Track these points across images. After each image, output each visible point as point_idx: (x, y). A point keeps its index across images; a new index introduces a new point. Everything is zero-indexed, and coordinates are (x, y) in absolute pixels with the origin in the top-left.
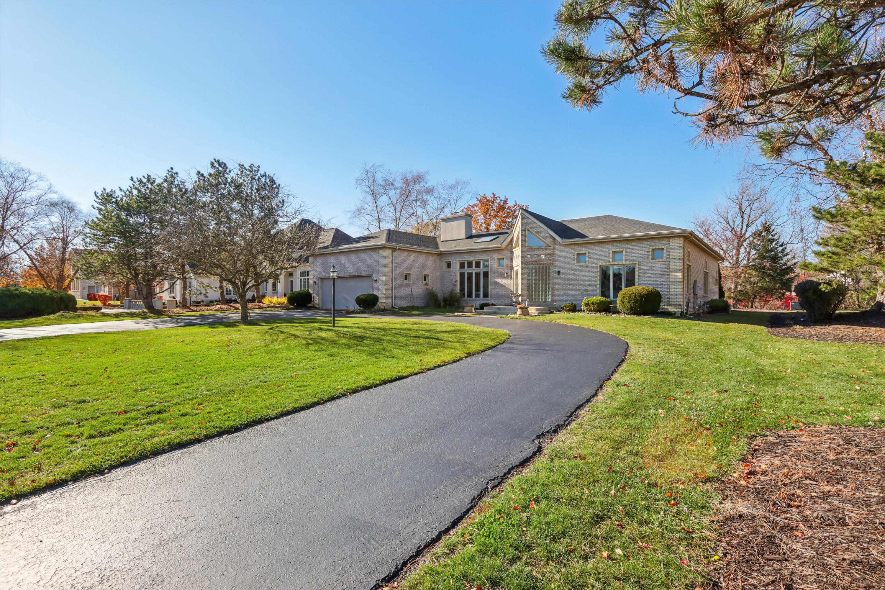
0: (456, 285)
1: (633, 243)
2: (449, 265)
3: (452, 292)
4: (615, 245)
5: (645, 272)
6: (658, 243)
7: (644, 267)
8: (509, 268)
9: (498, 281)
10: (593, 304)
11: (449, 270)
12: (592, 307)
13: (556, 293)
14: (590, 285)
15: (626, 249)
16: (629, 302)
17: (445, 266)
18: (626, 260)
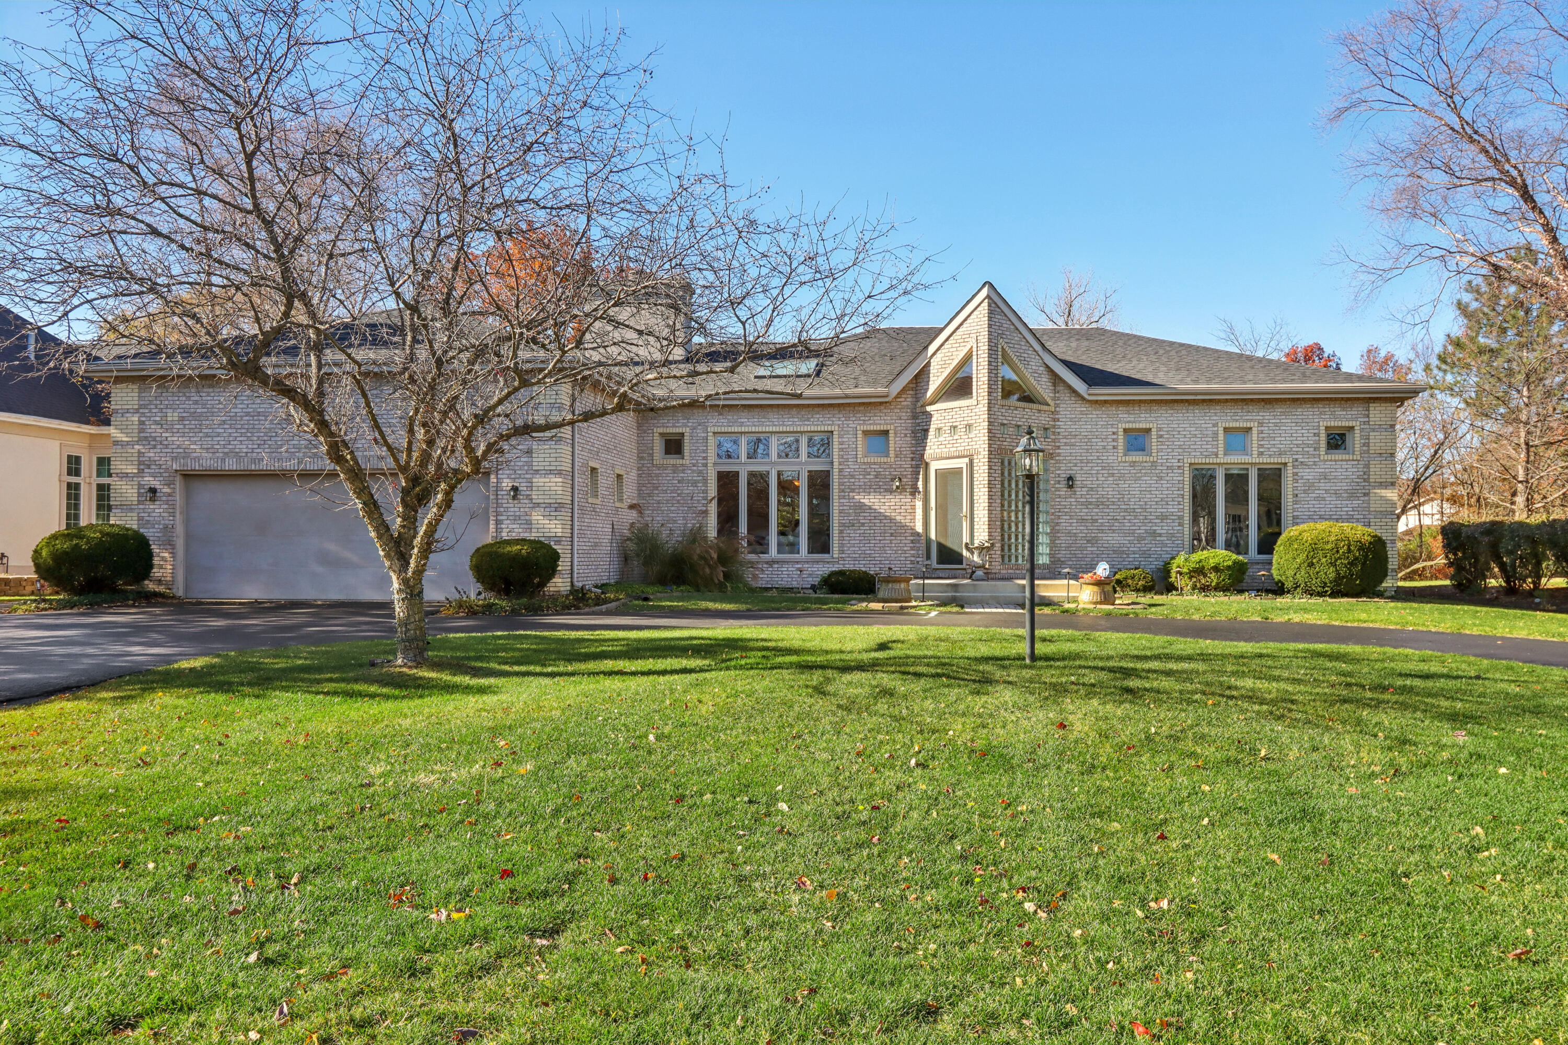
0: (706, 512)
1: (1279, 410)
2: (674, 446)
3: (696, 536)
4: (1230, 411)
5: (1310, 487)
6: (1339, 412)
7: (1307, 474)
8: (907, 464)
9: (869, 500)
10: (1216, 569)
11: (673, 460)
12: (1213, 578)
13: (1063, 540)
14: (1163, 517)
15: (1261, 424)
16: (1333, 564)
17: (658, 446)
18: (1261, 454)
